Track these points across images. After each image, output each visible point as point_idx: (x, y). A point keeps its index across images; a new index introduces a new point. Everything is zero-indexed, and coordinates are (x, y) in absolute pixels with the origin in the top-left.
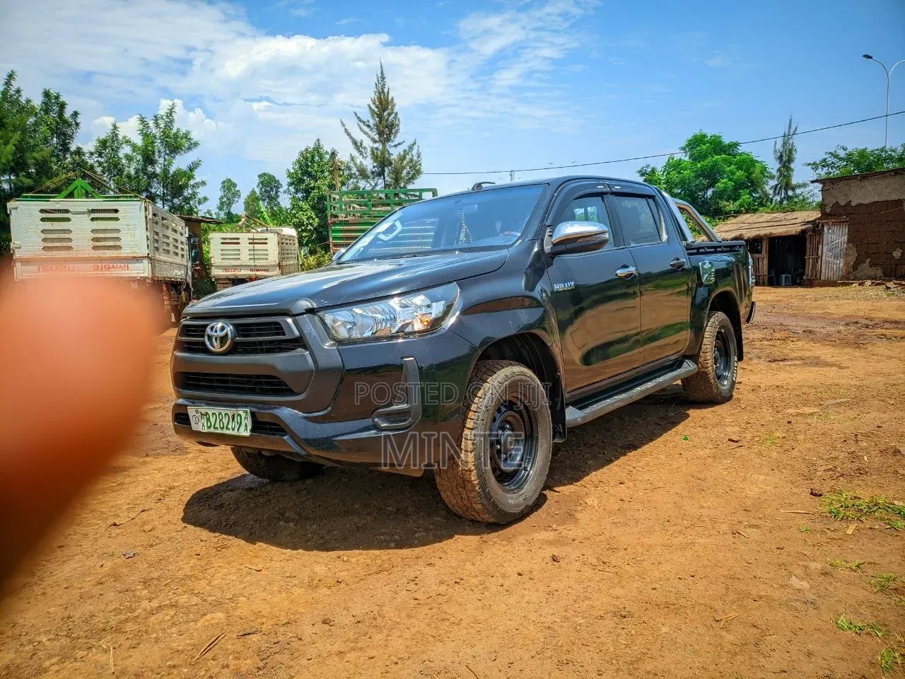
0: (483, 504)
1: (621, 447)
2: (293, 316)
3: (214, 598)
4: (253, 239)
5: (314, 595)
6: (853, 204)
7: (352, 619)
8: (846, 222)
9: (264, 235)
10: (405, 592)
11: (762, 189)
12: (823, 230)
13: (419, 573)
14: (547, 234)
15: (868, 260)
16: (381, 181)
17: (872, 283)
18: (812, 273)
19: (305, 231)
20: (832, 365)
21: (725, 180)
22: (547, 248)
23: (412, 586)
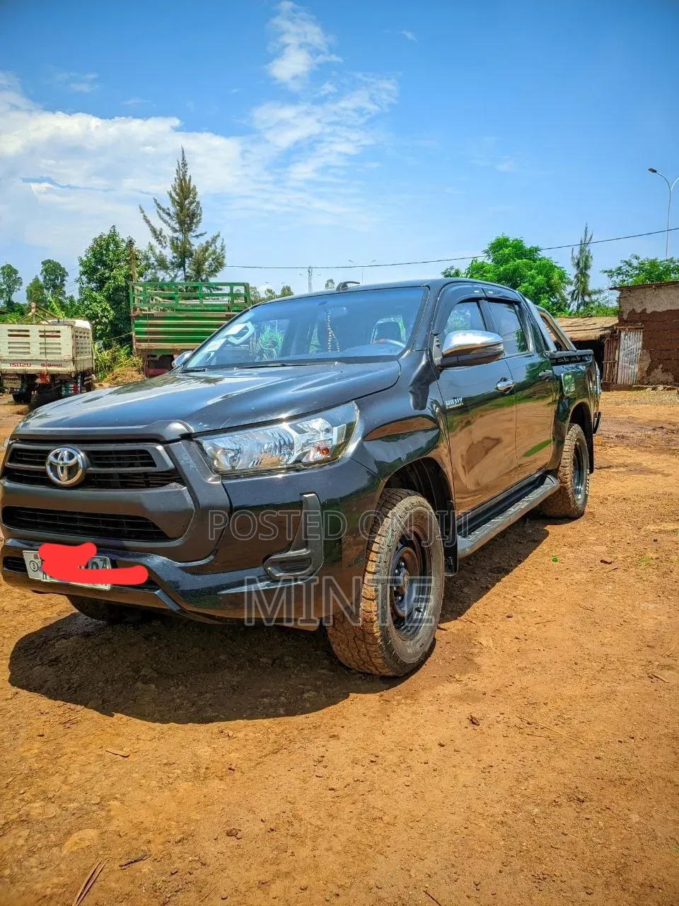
0: (384, 658)
1: (491, 571)
2: (163, 443)
3: (75, 805)
4: (45, 331)
5: (205, 790)
6: (648, 312)
7: (262, 825)
8: (642, 328)
9: (56, 328)
10: (315, 780)
11: (560, 295)
12: (620, 336)
13: (324, 749)
14: (435, 344)
15: (661, 366)
16: (181, 272)
17: (664, 388)
18: (609, 377)
19: (100, 323)
20: (656, 473)
21: (527, 284)
22: (437, 360)
23: (321, 771)
